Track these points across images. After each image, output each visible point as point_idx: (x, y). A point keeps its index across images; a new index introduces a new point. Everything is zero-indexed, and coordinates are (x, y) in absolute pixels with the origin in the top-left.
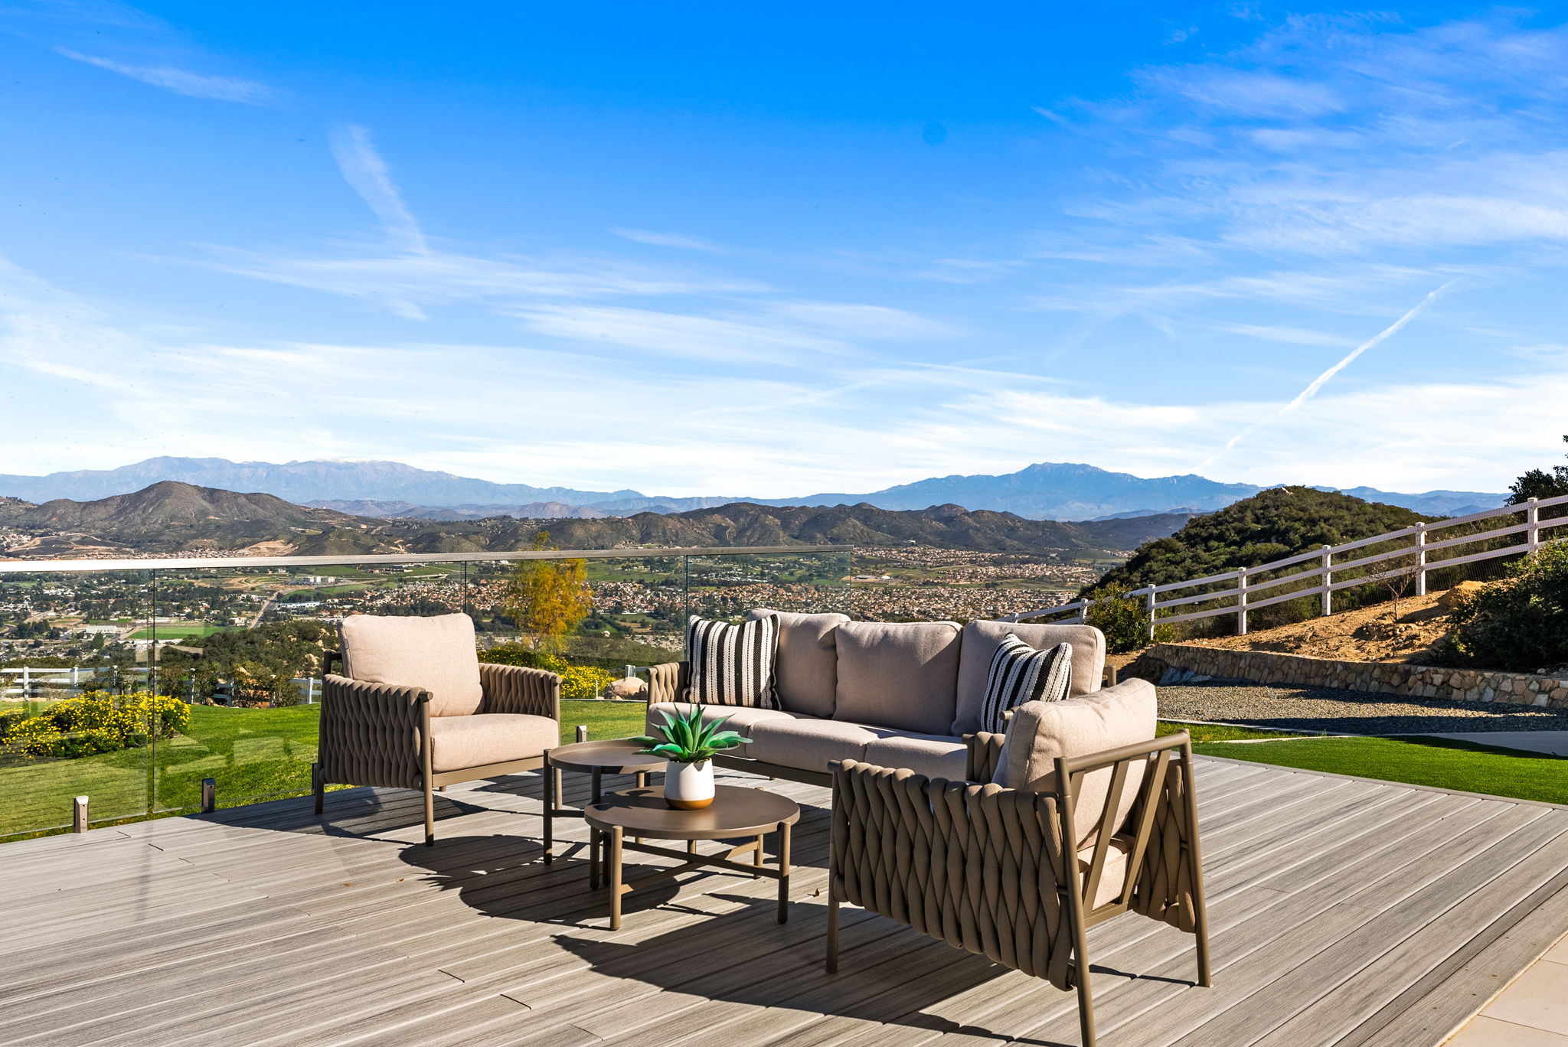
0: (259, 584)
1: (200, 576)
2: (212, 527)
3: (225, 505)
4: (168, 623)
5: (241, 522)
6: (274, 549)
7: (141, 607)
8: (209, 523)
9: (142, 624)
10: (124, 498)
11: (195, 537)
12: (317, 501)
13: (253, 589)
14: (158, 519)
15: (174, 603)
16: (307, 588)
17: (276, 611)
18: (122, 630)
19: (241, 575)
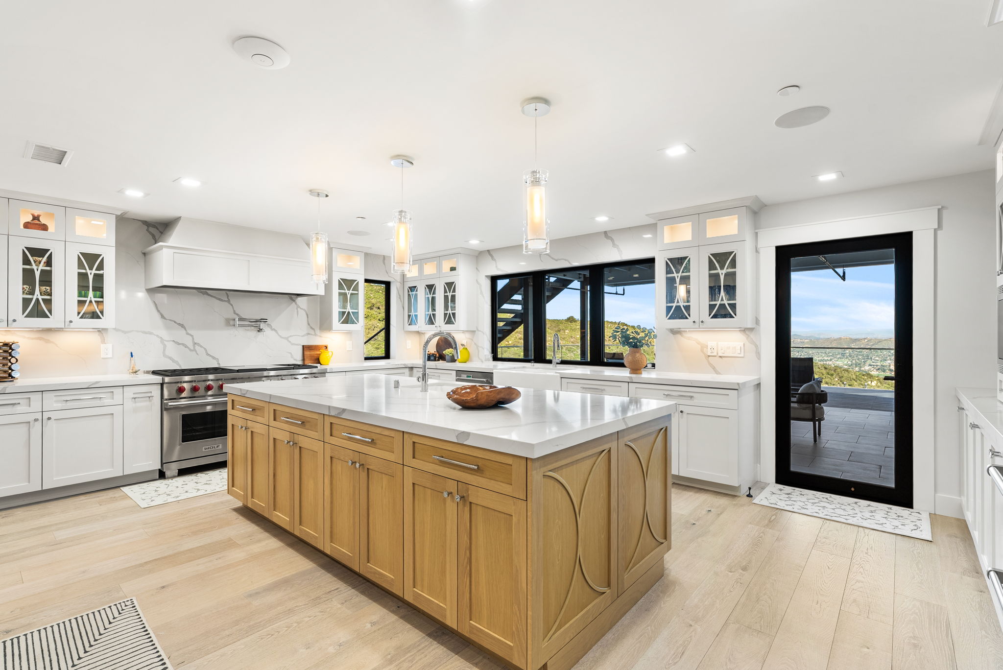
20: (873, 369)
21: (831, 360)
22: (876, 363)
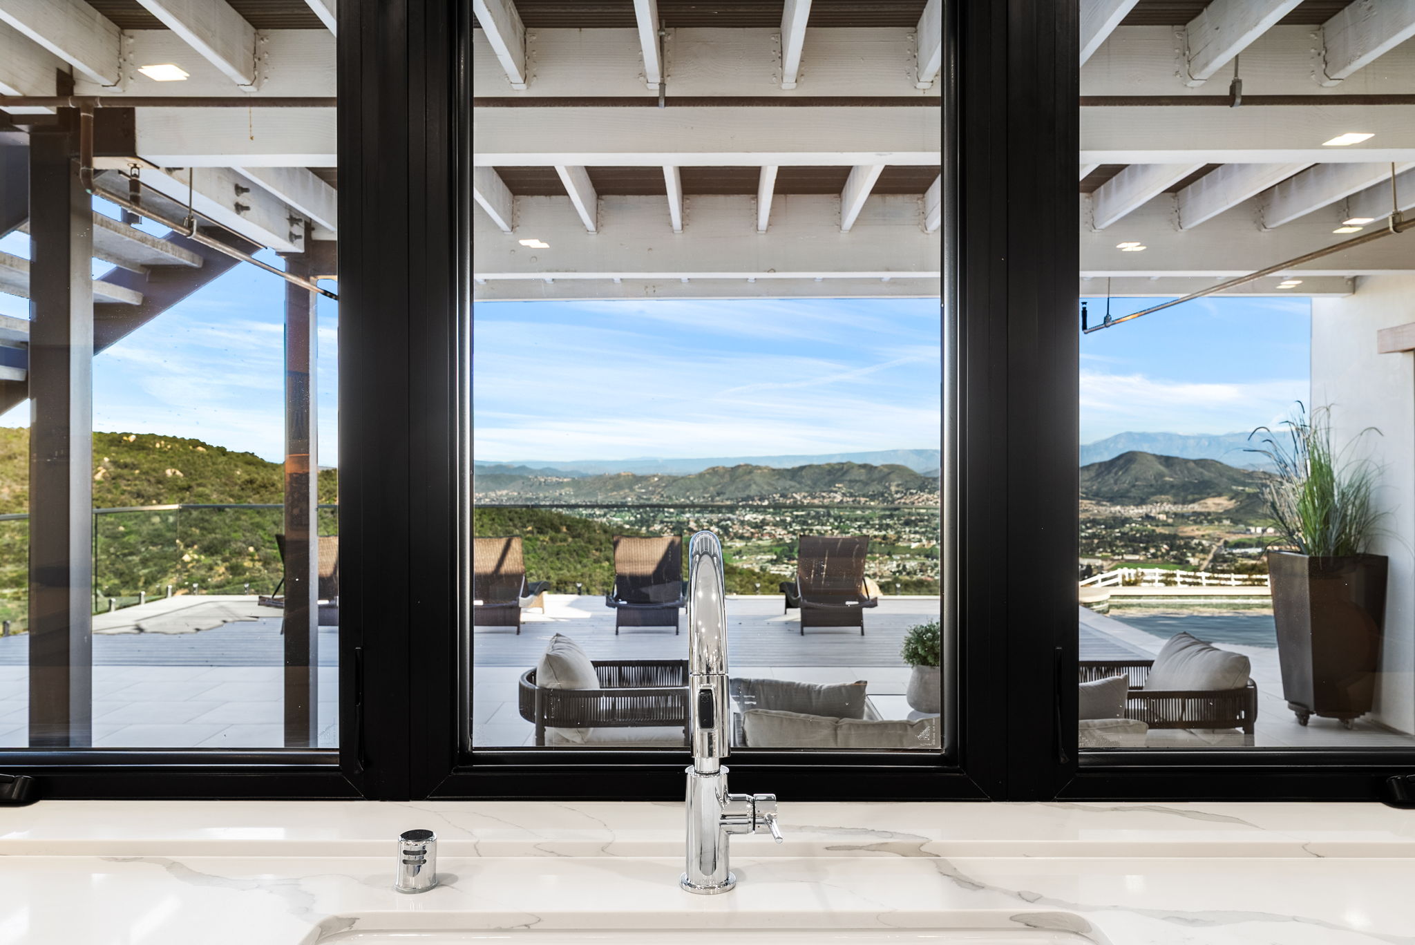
0: (1207, 532)
1: (1160, 524)
2: (1168, 486)
3: (1178, 468)
4: (1139, 560)
5: (1191, 483)
6: (1219, 504)
7: (1117, 547)
8: (1166, 483)
9: (1118, 560)
10: (1101, 464)
11: (1154, 494)
12: (1253, 465)
13: (1203, 536)
14: (1125, 481)
15: (1141, 545)
16: (1249, 536)
17: (1223, 555)
18: (1105, 563)
19: (1192, 525)
20: (666, 528)
21: (605, 515)
22: (670, 517)
